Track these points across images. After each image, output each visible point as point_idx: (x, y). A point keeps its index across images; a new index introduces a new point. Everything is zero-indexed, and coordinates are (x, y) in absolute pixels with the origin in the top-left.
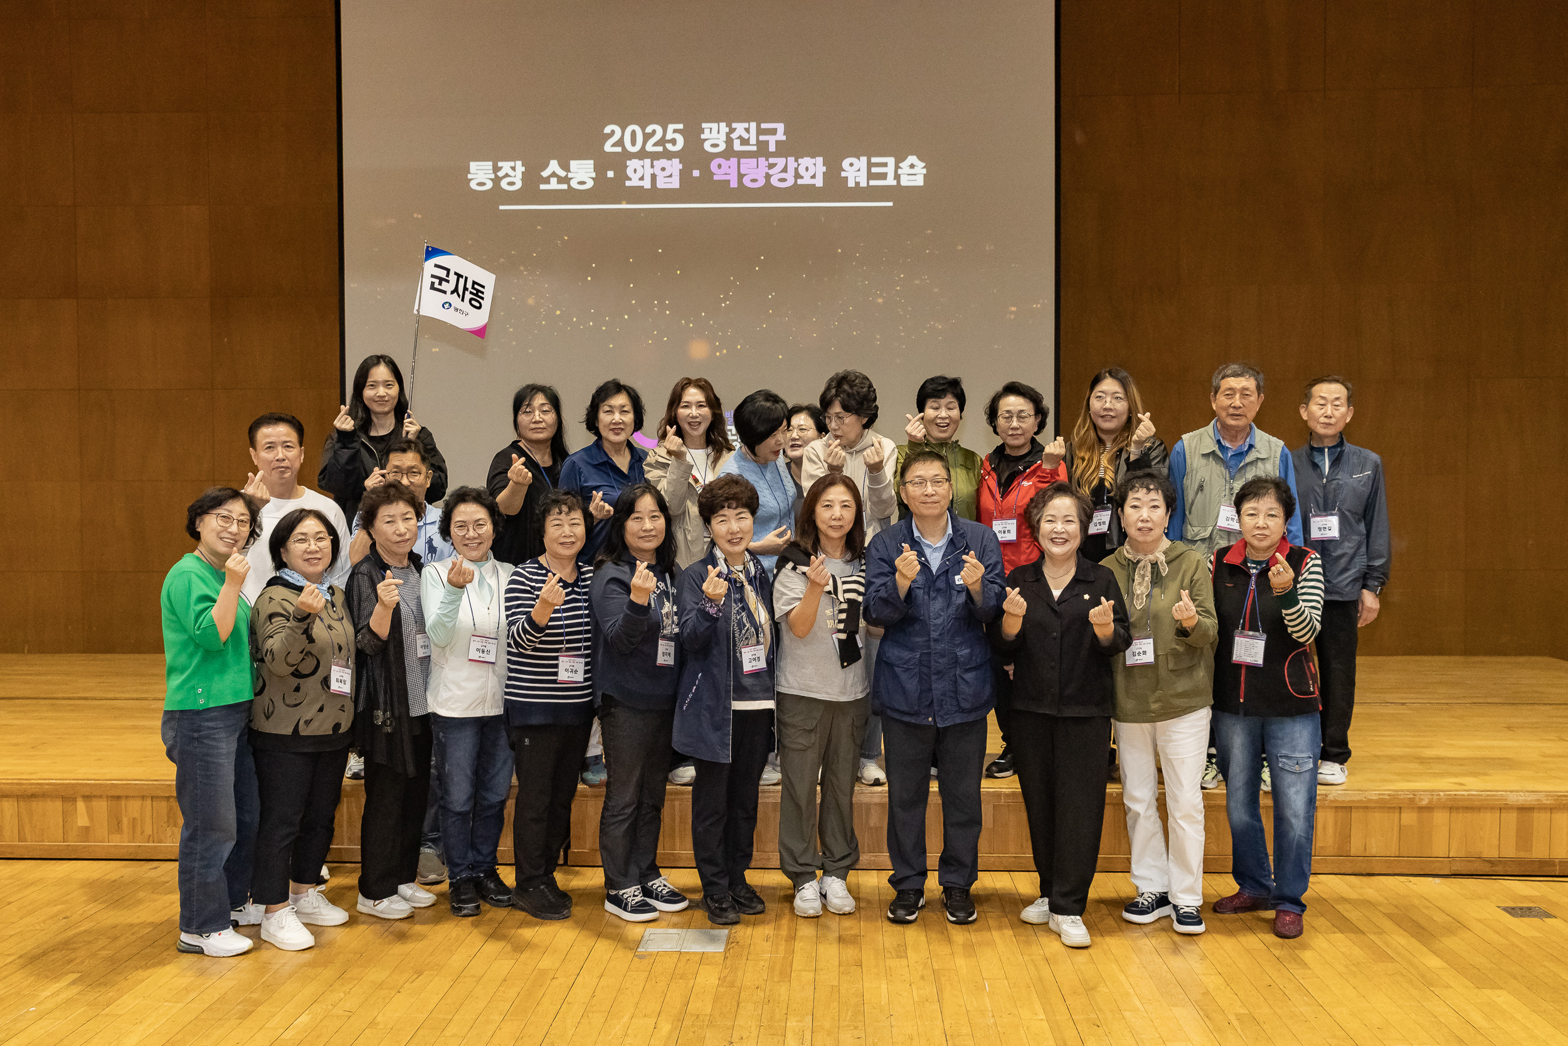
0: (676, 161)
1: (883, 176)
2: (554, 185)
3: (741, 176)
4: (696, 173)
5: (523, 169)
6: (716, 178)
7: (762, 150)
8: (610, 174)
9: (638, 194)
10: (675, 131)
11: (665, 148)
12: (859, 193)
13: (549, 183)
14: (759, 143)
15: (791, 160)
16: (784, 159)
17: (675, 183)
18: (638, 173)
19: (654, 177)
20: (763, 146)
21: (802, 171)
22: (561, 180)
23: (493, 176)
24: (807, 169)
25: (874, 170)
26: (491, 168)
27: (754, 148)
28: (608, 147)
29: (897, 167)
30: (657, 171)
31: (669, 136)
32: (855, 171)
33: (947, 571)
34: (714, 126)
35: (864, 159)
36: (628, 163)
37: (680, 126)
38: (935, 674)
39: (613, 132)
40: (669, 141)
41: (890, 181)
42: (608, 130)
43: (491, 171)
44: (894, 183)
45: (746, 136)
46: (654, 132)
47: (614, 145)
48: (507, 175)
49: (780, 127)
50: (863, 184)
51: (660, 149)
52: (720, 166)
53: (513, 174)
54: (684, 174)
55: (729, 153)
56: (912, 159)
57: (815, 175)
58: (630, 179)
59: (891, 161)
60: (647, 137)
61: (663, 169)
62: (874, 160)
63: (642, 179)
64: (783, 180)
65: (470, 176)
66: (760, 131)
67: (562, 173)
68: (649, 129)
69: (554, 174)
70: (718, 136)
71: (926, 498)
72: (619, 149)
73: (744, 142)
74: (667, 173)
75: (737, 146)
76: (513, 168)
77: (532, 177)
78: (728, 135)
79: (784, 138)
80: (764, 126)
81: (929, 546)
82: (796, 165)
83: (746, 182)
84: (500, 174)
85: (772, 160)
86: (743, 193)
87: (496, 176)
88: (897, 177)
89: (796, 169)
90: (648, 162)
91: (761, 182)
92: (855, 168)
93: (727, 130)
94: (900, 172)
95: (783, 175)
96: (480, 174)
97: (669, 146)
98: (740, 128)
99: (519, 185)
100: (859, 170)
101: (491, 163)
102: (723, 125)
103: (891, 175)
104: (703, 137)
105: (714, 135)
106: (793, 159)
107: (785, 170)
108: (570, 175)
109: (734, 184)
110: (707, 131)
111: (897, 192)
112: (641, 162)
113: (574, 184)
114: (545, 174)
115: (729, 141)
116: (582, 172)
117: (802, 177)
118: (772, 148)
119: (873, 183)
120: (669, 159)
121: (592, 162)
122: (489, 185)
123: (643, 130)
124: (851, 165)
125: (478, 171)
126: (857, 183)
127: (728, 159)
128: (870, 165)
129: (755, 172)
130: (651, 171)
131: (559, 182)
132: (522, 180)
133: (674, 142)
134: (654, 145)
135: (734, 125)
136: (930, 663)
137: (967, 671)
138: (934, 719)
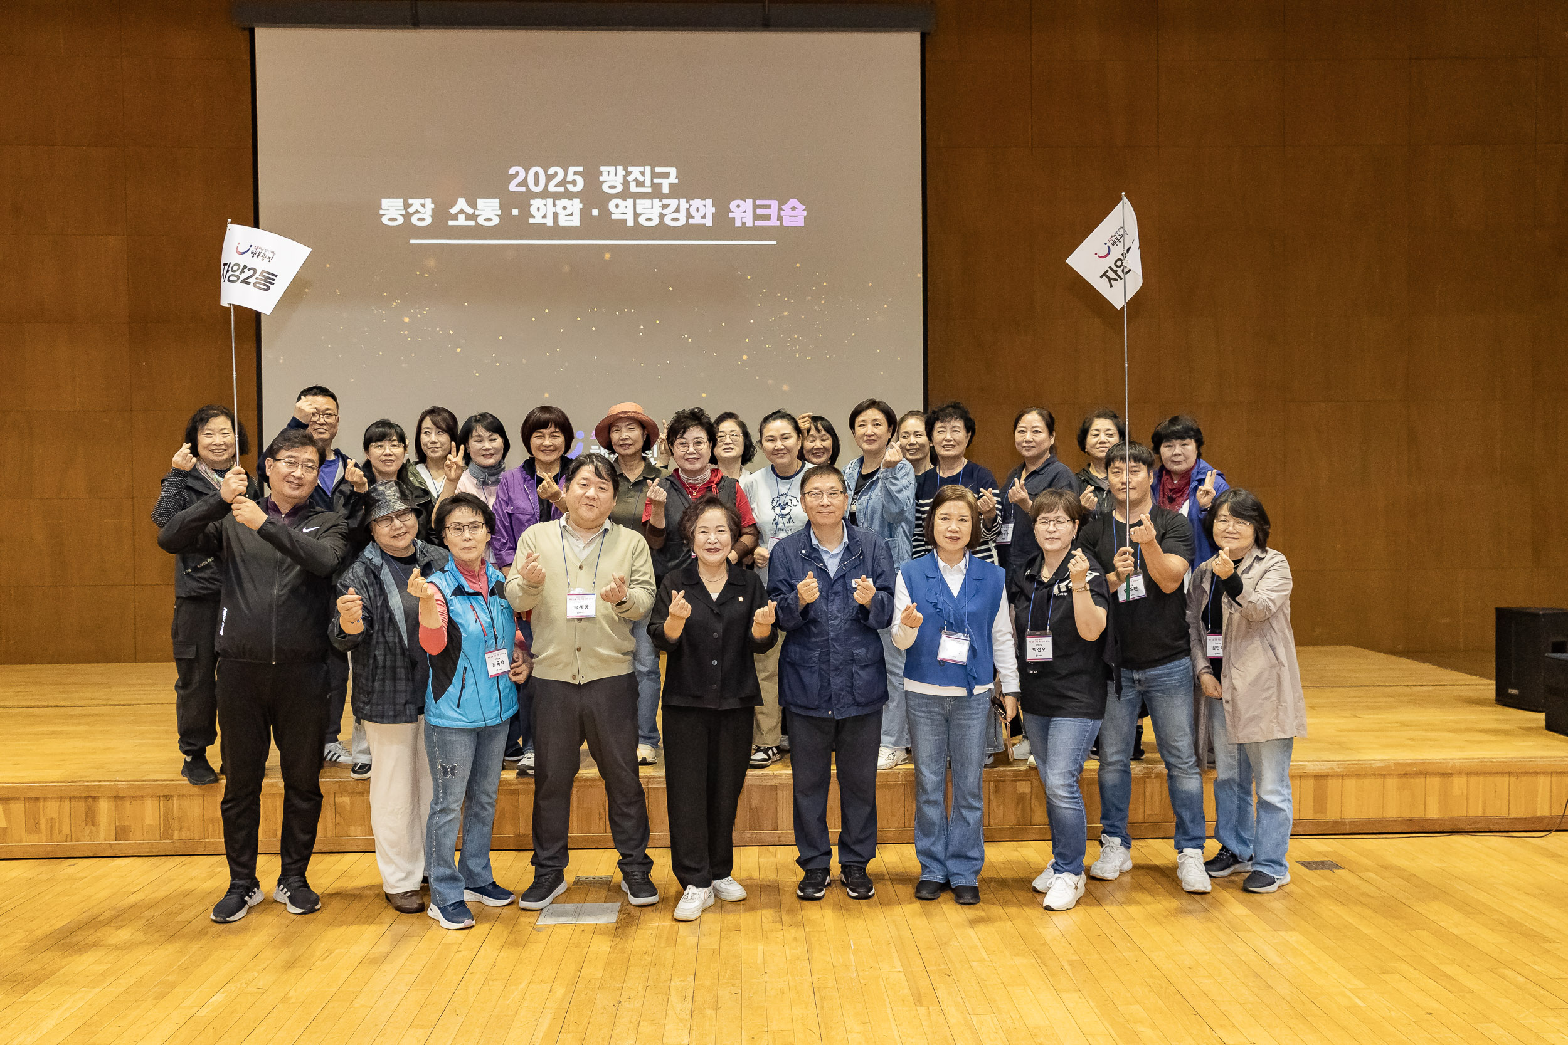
0: (577, 201)
1: (768, 217)
2: (462, 221)
3: (637, 216)
4: (595, 212)
5: (433, 206)
6: (613, 217)
7: (656, 192)
8: (515, 212)
9: (542, 231)
10: (575, 173)
11: (566, 188)
12: (745, 232)
13: (457, 219)
14: (653, 185)
15: (683, 201)
16: (677, 201)
17: (576, 221)
18: (541, 212)
19: (556, 215)
20: (657, 188)
21: (693, 211)
22: (469, 217)
23: (404, 212)
24: (698, 210)
25: (759, 211)
26: (402, 204)
27: (649, 190)
28: (513, 187)
29: (780, 209)
30: (559, 209)
31: (570, 177)
32: (742, 212)
33: (844, 575)
34: (612, 169)
35: (750, 201)
36: (532, 202)
37: (580, 169)
38: (833, 670)
39: (517, 173)
40: (570, 183)
41: (774, 222)
42: (512, 171)
43: (403, 208)
44: (778, 223)
45: (641, 178)
46: (556, 174)
47: (518, 185)
48: (417, 212)
49: (673, 171)
50: (749, 224)
51: (562, 189)
52: (617, 206)
53: (423, 211)
54: (585, 214)
55: (625, 194)
56: (794, 202)
57: (705, 215)
58: (534, 217)
59: (774, 203)
60: (549, 178)
61: (565, 208)
62: (759, 202)
63: (544, 216)
64: (676, 220)
65: (381, 212)
66: (654, 175)
67: (470, 211)
68: (551, 171)
69: (462, 211)
70: (615, 178)
71: (822, 508)
72: (523, 189)
73: (640, 184)
74: (568, 212)
75: (633, 188)
76: (423, 205)
77: (441, 214)
78: (624, 177)
79: (676, 181)
80: (658, 170)
81: (827, 552)
82: (687, 206)
83: (642, 220)
84: (411, 210)
85: (665, 201)
86: (639, 231)
87: (407, 212)
88: (780, 218)
89: (688, 210)
90: (550, 201)
91: (655, 222)
92: (742, 209)
93: (624, 173)
94: (782, 213)
95: (676, 215)
96: (391, 210)
97: (570, 187)
98: (636, 171)
99: (428, 221)
100: (745, 212)
101: (402, 200)
102: (620, 168)
103: (774, 217)
104: (601, 179)
105: (611, 177)
106: (685, 200)
107: (677, 210)
108: (477, 213)
109: (630, 223)
110: (605, 174)
111: (780, 232)
112: (544, 202)
113: (481, 221)
114: (453, 211)
115: (626, 183)
116: (489, 210)
117: (693, 217)
118: (666, 190)
119: (757, 223)
120: (570, 198)
121: (498, 200)
122: (400, 221)
123: (546, 172)
124: (738, 206)
125: (389, 208)
126: (744, 224)
127: (625, 200)
128: (755, 207)
129: (650, 212)
130: (554, 210)
131: (466, 219)
132: (432, 216)
133: (574, 183)
134: (556, 186)
135: (630, 169)
136: (829, 661)
137: (863, 667)
138: (832, 712)
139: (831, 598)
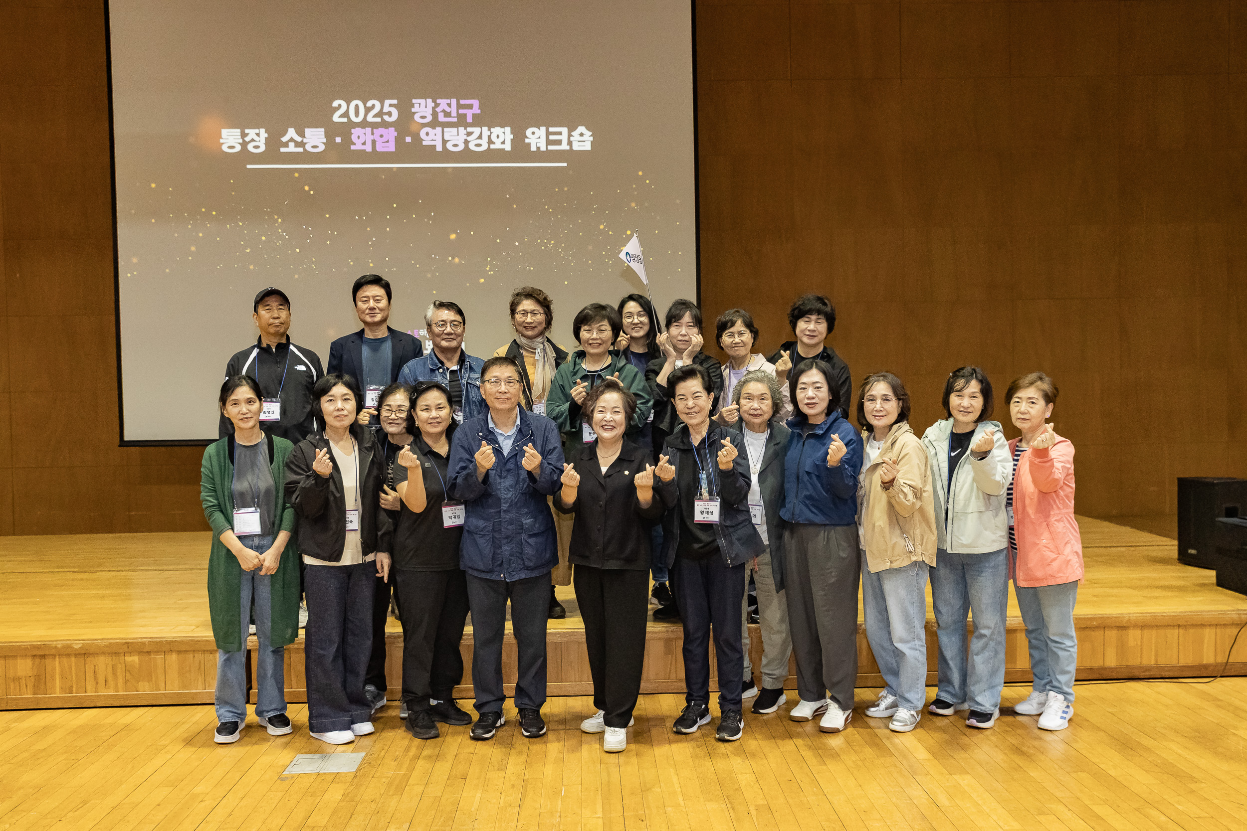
0: (392, 129)
1: (559, 142)
2: (292, 148)
3: (445, 142)
4: (408, 140)
5: (266, 135)
6: (424, 143)
7: (461, 122)
8: (338, 140)
9: (362, 156)
10: (391, 105)
11: (383, 119)
12: (539, 155)
13: (288, 147)
14: (459, 116)
15: (485, 129)
16: (480, 129)
17: (391, 147)
18: (361, 140)
19: (374, 143)
20: (462, 117)
21: (494, 138)
22: (298, 144)
23: (241, 141)
24: (498, 136)
25: (552, 137)
26: (240, 134)
27: (455, 120)
28: (336, 118)
29: (570, 135)
30: (376, 137)
31: (386, 109)
32: (536, 138)
33: (515, 456)
34: (422, 101)
35: (543, 129)
36: (353, 130)
37: (395, 102)
38: (505, 538)
39: (340, 106)
40: (386, 114)
41: (564, 146)
42: (335, 104)
43: (240, 137)
44: (568, 148)
45: (448, 109)
46: (374, 106)
47: (341, 116)
48: (253, 140)
49: (476, 103)
50: (543, 148)
51: (379, 120)
52: (427, 134)
53: (258, 139)
54: (399, 140)
55: (434, 123)
56: (582, 129)
57: (504, 141)
58: (354, 144)
59: (564, 130)
60: (368, 110)
61: (381, 136)
62: (551, 129)
63: (364, 144)
64: (479, 145)
65: (221, 141)
66: (459, 107)
67: (299, 139)
68: (369, 104)
69: (292, 140)
70: (425, 110)
71: (500, 394)
72: (345, 120)
73: (447, 114)
74: (384, 139)
75: (441, 118)
76: (258, 135)
77: (274, 142)
78: (434, 108)
79: (479, 112)
80: (462, 102)
81: (501, 436)
82: (489, 133)
83: (449, 146)
84: (247, 139)
85: (470, 129)
86: (446, 155)
87: (244, 141)
88: (570, 143)
89: (489, 137)
90: (369, 130)
91: (461, 147)
92: (537, 135)
93: (433, 104)
94: (572, 139)
95: (479, 141)
96: (230, 139)
97: (386, 118)
98: (443, 103)
99: (263, 148)
100: (539, 138)
101: (239, 130)
102: (429, 101)
103: (565, 142)
104: (413, 110)
105: (422, 108)
107: (480, 137)
108: (305, 140)
109: (439, 148)
110: (416, 106)
111: (570, 155)
112: (363, 131)
113: (308, 148)
114: (284, 139)
115: (435, 114)
116: (315, 138)
117: (494, 143)
118: (470, 119)
119: (551, 148)
120: (386, 128)
121: (323, 130)
122: (238, 148)
123: (365, 104)
124: (533, 133)
125: (228, 137)
126: (538, 148)
127: (434, 128)
128: (548, 133)
129: (456, 138)
130: (372, 137)
131: (296, 146)
132: (265, 144)
133: (389, 114)
134: (373, 117)
135: (438, 101)
136: (501, 530)
137: (531, 536)
138: (504, 575)
139: (504, 474)
